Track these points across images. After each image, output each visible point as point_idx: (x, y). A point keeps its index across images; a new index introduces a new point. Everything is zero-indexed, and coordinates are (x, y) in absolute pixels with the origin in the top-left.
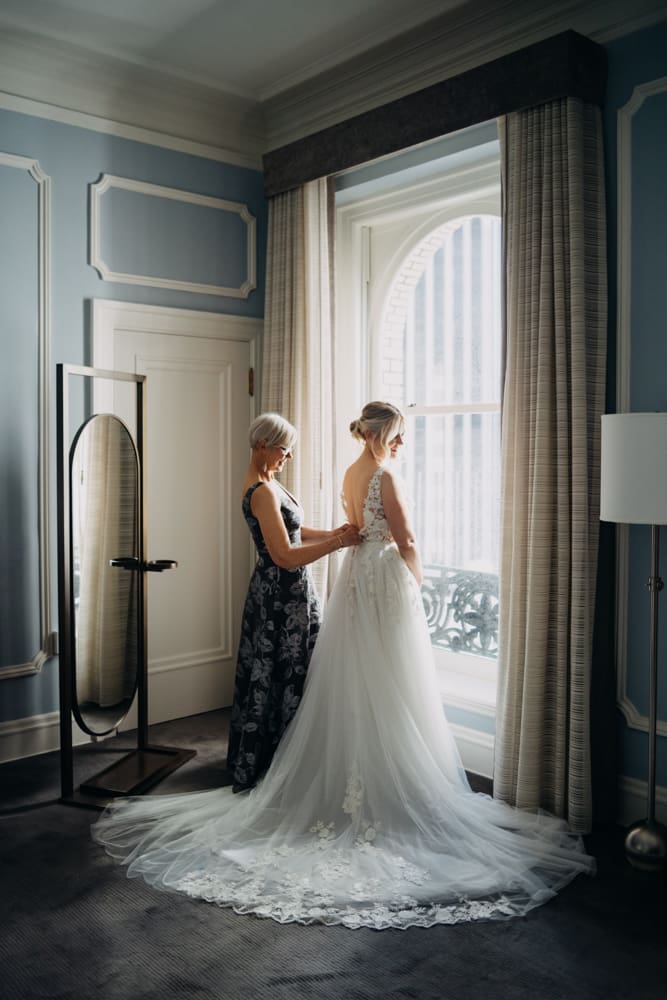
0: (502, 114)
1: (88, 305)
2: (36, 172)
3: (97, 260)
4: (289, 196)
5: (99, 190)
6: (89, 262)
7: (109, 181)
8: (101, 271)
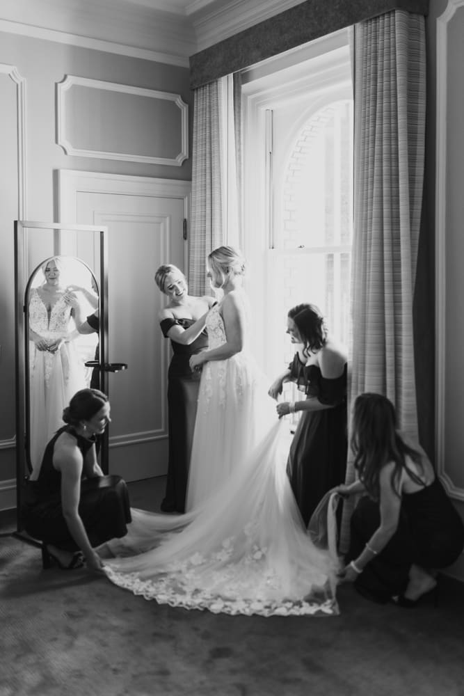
0: (351, 24)
1: (56, 173)
2: (14, 75)
3: (63, 140)
4: (208, 88)
5: (63, 88)
6: (57, 142)
7: (71, 80)
8: (66, 148)
